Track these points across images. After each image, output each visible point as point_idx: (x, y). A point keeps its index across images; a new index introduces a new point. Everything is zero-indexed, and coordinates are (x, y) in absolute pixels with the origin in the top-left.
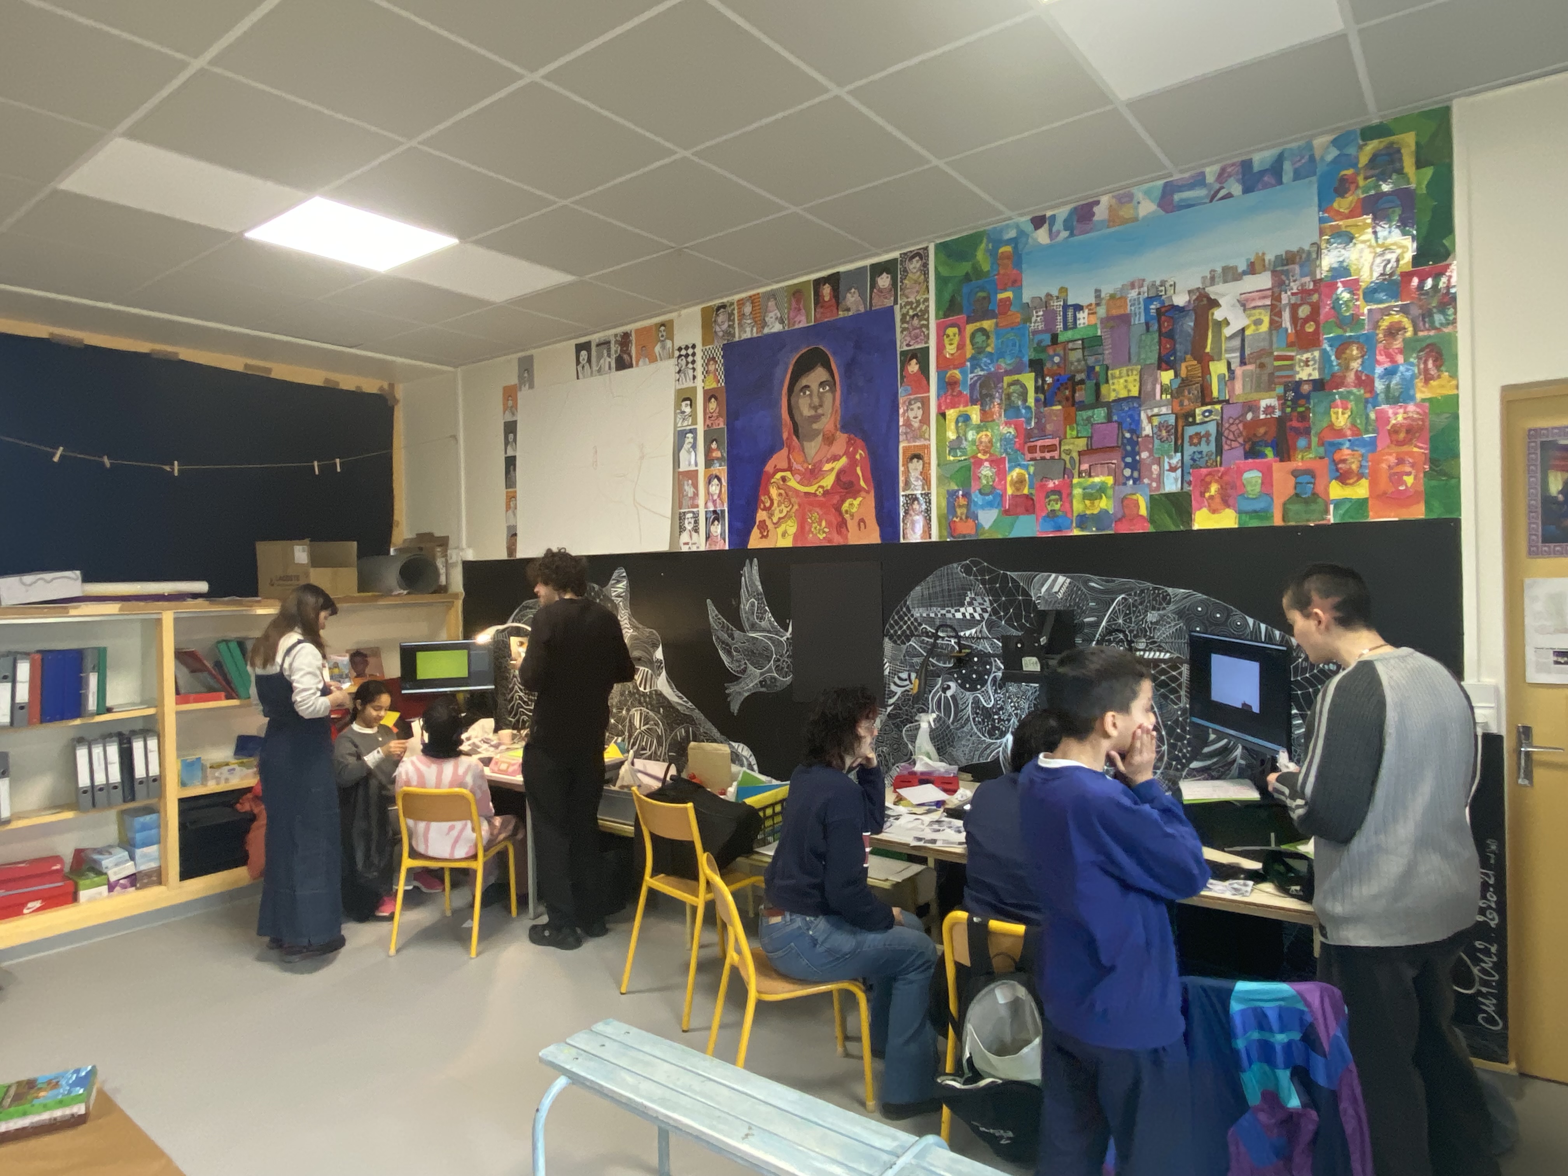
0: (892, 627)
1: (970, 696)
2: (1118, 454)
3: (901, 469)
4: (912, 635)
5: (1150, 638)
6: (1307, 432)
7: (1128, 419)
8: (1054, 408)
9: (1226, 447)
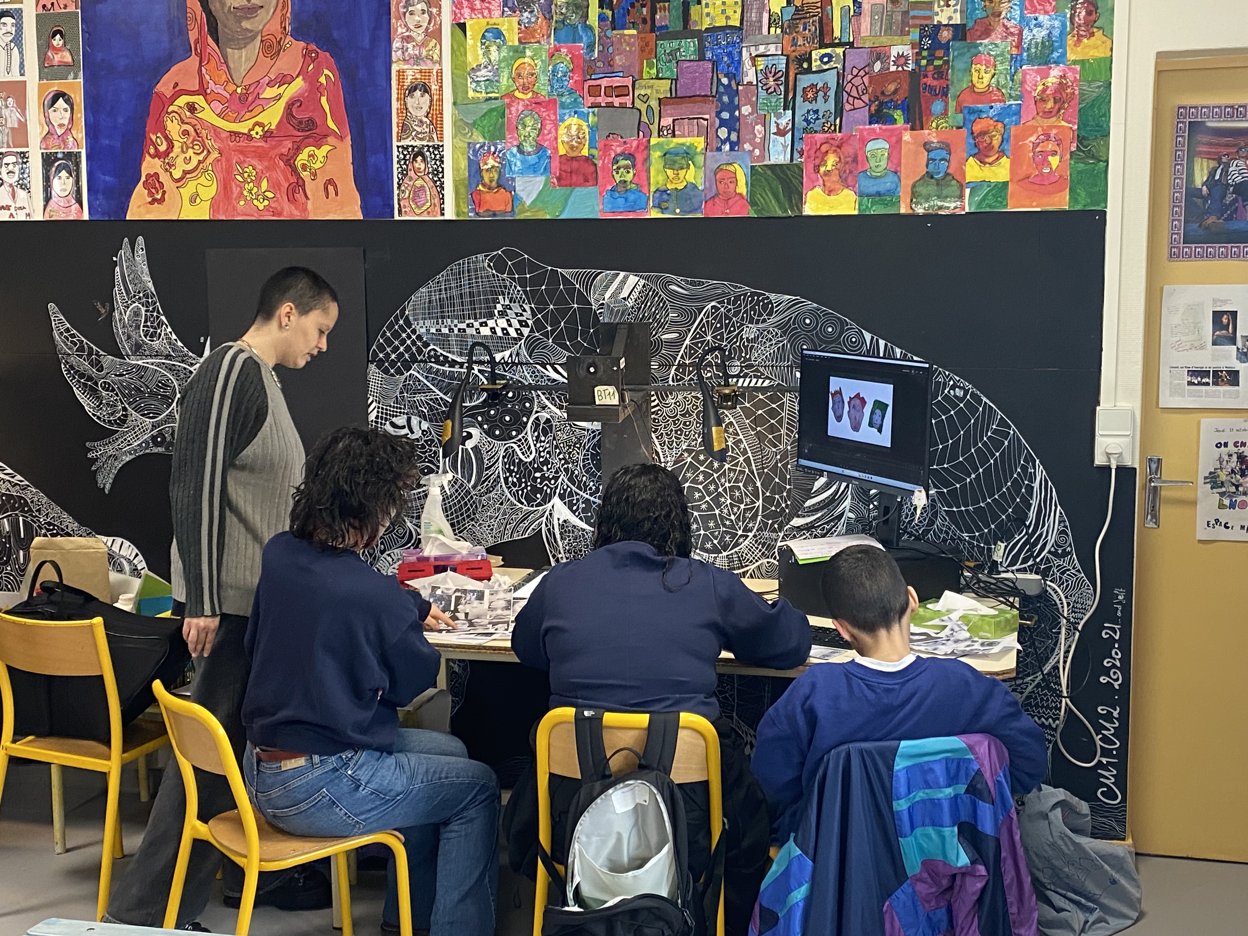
0: (381, 348)
1: (501, 448)
2: (713, 108)
3: (395, 105)
4: (414, 360)
5: (746, 360)
6: (944, 93)
7: (726, 59)
8: (626, 32)
9: (847, 107)
